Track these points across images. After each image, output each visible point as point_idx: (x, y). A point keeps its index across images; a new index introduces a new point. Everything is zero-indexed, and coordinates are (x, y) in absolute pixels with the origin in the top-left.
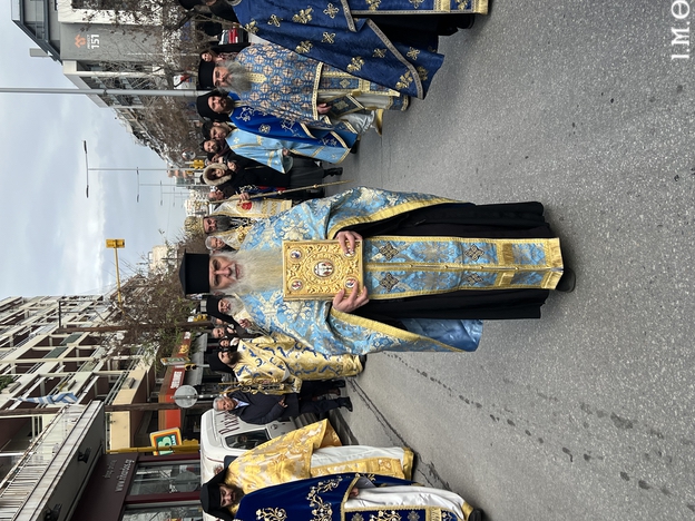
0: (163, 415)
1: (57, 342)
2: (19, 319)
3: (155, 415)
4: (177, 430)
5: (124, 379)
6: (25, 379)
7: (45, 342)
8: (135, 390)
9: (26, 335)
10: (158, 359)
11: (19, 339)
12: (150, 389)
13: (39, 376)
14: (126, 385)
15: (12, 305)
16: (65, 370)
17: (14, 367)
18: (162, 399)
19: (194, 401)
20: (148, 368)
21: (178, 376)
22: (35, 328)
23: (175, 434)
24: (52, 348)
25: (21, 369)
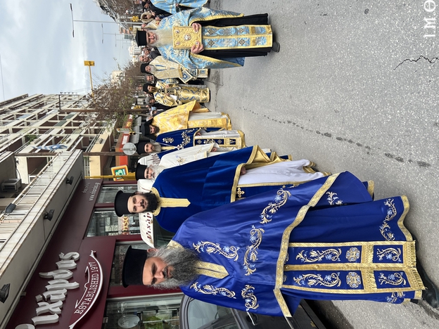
0: (118, 158)
1: (61, 118)
2: (41, 105)
3: (114, 158)
4: (126, 166)
5: (97, 139)
6: (44, 137)
7: (55, 118)
8: (102, 145)
9: (45, 114)
10: (115, 128)
11: (41, 116)
12: (111, 144)
13: (51, 136)
14: (98, 142)
15: (37, 98)
16: (65, 133)
17: (38, 130)
18: (117, 150)
19: (134, 152)
20: (110, 134)
21: (126, 138)
22: (49, 110)
23: (125, 168)
24: (58, 121)
25: (42, 131)
